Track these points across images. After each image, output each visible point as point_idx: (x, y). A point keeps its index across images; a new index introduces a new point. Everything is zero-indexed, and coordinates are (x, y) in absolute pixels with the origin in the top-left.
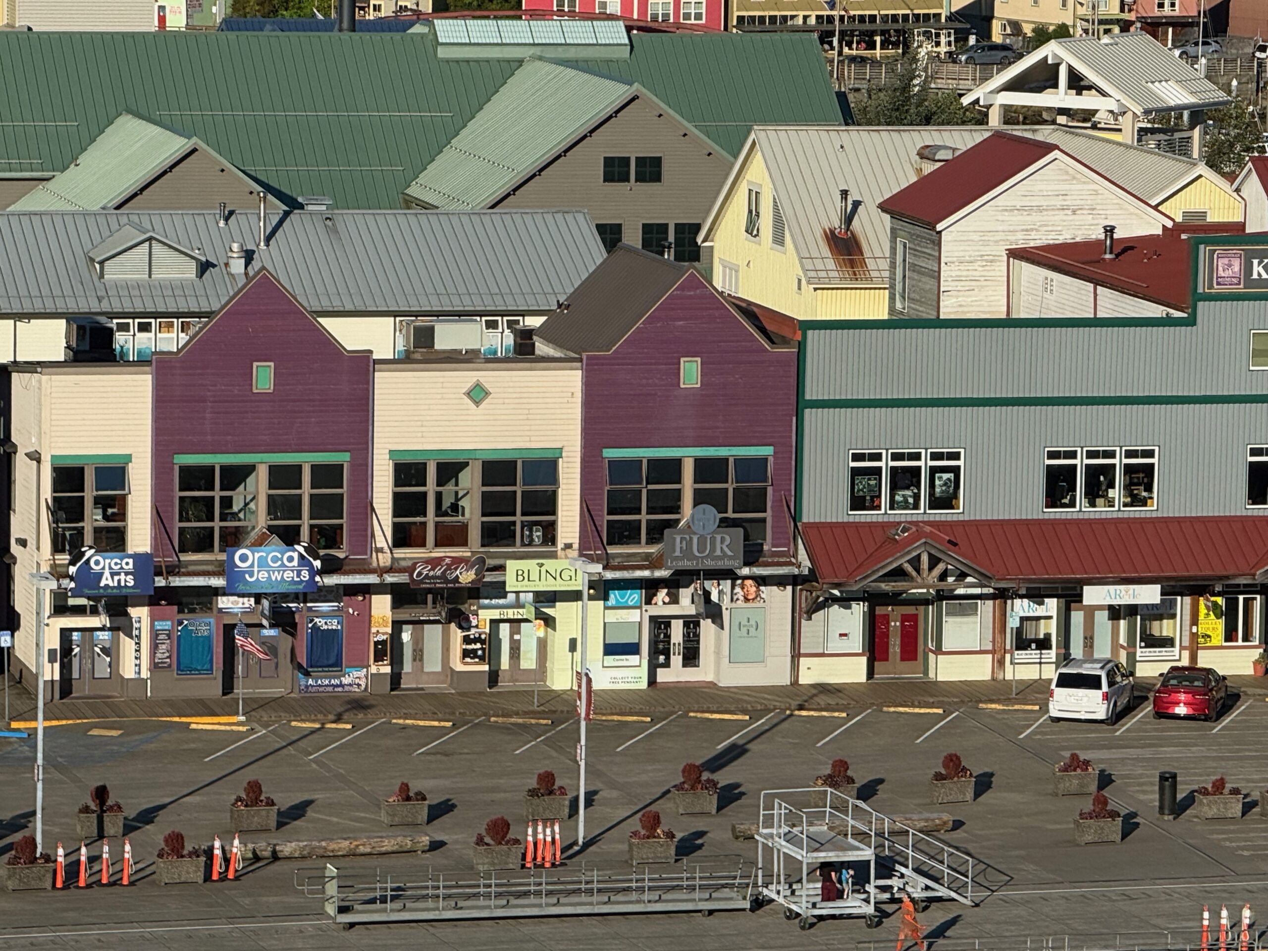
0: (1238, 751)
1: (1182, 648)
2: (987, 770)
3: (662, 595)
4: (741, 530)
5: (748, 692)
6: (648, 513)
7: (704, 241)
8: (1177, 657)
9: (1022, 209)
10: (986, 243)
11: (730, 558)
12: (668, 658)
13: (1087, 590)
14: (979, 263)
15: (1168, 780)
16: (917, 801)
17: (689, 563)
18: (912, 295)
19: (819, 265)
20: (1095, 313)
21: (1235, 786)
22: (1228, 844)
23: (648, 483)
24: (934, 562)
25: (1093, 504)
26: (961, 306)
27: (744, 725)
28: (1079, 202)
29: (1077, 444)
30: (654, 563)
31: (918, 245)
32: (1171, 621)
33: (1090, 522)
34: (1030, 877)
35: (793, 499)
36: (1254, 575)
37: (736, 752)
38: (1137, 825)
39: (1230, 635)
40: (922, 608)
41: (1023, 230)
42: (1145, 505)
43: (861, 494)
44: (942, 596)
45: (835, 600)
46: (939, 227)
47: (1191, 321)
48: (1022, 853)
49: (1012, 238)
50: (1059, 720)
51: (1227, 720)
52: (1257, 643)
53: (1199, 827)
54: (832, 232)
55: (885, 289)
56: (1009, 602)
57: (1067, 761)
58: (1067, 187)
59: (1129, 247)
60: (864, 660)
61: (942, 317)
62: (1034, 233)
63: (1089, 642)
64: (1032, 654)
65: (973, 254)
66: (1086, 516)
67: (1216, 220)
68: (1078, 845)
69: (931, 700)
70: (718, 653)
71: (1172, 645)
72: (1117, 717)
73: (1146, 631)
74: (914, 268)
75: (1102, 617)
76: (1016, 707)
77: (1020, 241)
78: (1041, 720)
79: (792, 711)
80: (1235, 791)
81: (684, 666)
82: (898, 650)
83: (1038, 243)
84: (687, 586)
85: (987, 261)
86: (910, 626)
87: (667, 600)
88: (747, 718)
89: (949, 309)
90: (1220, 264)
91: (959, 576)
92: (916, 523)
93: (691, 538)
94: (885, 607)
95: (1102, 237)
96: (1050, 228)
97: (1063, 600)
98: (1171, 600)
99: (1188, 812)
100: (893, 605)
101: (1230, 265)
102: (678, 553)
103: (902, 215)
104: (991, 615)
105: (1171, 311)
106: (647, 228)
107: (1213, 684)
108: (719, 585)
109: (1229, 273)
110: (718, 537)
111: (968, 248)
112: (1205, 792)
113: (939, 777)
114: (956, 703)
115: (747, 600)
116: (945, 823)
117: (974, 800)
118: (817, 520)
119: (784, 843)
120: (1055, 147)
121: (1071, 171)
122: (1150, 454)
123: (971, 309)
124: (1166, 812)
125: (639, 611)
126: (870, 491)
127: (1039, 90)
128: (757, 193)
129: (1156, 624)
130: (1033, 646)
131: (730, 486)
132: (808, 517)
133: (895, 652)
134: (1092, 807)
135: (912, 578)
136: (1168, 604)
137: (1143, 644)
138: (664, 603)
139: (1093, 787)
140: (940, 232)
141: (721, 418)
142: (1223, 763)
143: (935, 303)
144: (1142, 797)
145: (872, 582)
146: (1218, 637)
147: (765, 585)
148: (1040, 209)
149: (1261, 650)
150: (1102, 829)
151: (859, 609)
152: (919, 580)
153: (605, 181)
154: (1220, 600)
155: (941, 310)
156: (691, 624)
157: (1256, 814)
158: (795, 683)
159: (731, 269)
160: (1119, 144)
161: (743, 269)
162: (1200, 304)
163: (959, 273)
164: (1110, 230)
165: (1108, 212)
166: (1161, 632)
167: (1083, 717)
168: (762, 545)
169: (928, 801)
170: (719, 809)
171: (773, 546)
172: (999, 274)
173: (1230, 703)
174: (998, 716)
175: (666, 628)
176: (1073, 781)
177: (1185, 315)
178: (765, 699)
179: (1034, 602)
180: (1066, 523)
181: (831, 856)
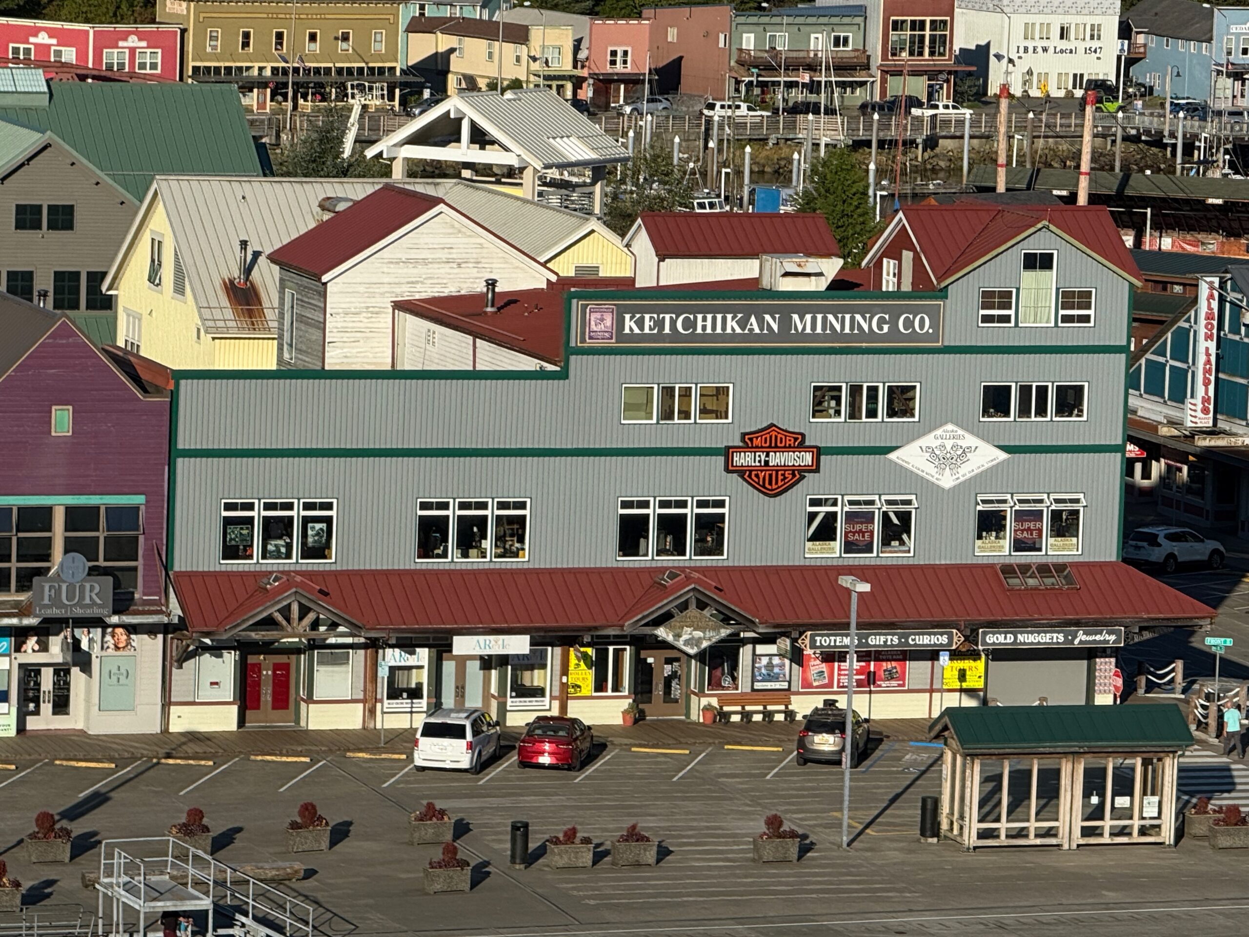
0: (598, 800)
1: (552, 698)
2: (346, 819)
3: (32, 643)
4: (110, 579)
5: (117, 741)
6: (18, 561)
7: (109, 289)
8: (547, 707)
9: (407, 261)
10: (372, 295)
11: (99, 606)
12: (38, 706)
13: (456, 640)
14: (365, 315)
15: (520, 830)
16: (271, 850)
17: (58, 611)
18: (299, 346)
19: (218, 314)
20: (474, 366)
21: (586, 835)
22: (575, 893)
23: (18, 531)
24: (304, 611)
25: (465, 555)
26: (346, 357)
27: (109, 773)
28: (464, 256)
29: (450, 495)
30: (23, 611)
31: (306, 296)
32: (542, 671)
33: (462, 573)
34: (375, 926)
35: (164, 548)
36: (622, 626)
37: (98, 800)
38: (488, 874)
39: (600, 685)
40: (294, 657)
41: (408, 283)
42: (517, 556)
43: (233, 543)
44: (314, 645)
45: (206, 649)
46: (325, 278)
47: (563, 375)
48: (371, 901)
49: (398, 290)
50: (424, 769)
51: (590, 770)
52: (626, 693)
53: (549, 877)
54: (231, 282)
55: (273, 339)
56: (381, 651)
57: (423, 810)
58: (452, 240)
59: (512, 300)
60: (235, 709)
61: (327, 368)
62: (418, 286)
63: (460, 691)
64: (404, 704)
65: (358, 305)
66: (458, 567)
67: (608, 275)
68: (428, 894)
69: (299, 749)
70: (88, 700)
71: (543, 695)
72: (481, 766)
73: (517, 681)
74: (301, 319)
75: (473, 667)
76: (383, 756)
77: (406, 293)
78: (406, 770)
79: (159, 759)
80: (586, 841)
81: (54, 713)
82: (269, 698)
83: (423, 296)
84: (57, 634)
85: (372, 313)
86: (282, 675)
87: (37, 647)
88: (113, 766)
89: (334, 360)
90: (592, 319)
91: (331, 625)
92: (287, 573)
93: (60, 587)
94: (256, 656)
95: (485, 290)
96: (436, 281)
97: (434, 650)
98: (541, 651)
99: (541, 861)
100: (264, 654)
101: (602, 320)
102: (46, 601)
103: (290, 266)
104: (363, 664)
105: (545, 364)
106: (59, 276)
107: (578, 733)
108: (89, 633)
109: (601, 327)
110: (88, 586)
111: (353, 300)
112: (556, 841)
113: (294, 826)
114: (324, 752)
115: (117, 648)
116: (296, 872)
117: (330, 848)
118: (189, 569)
119: (123, 893)
120: (441, 201)
121: (457, 225)
122: (522, 506)
123: (355, 360)
124: (518, 861)
125: (8, 659)
126: (242, 540)
127: (443, 144)
128: (159, 242)
129: (527, 674)
130: (405, 695)
131: (102, 535)
132: (180, 564)
133: (267, 701)
134: (441, 857)
135: (282, 626)
136: (538, 654)
137: (514, 694)
138: (34, 651)
139: (448, 837)
140: (325, 284)
141: (92, 466)
142: (581, 812)
143: (320, 354)
144: (496, 846)
145: (243, 630)
146: (588, 686)
147: (136, 633)
148: (425, 262)
149: (631, 701)
150: (451, 878)
151: (230, 658)
152: (289, 629)
153: (17, 228)
154: (590, 651)
155: (327, 361)
156: (62, 672)
157: (606, 864)
158: (165, 731)
159: (134, 317)
160: (517, 198)
161: (145, 316)
162: (573, 358)
163: (345, 325)
164: (492, 284)
165: (494, 266)
166: (532, 682)
167: (447, 767)
168: (133, 593)
169: (283, 849)
170: (72, 858)
171: (145, 595)
172: (384, 325)
173: (595, 752)
174: (364, 765)
175: (36, 676)
176: (429, 830)
177: (558, 369)
178: (132, 747)
179: (406, 652)
180: (438, 574)
181: (170, 906)
